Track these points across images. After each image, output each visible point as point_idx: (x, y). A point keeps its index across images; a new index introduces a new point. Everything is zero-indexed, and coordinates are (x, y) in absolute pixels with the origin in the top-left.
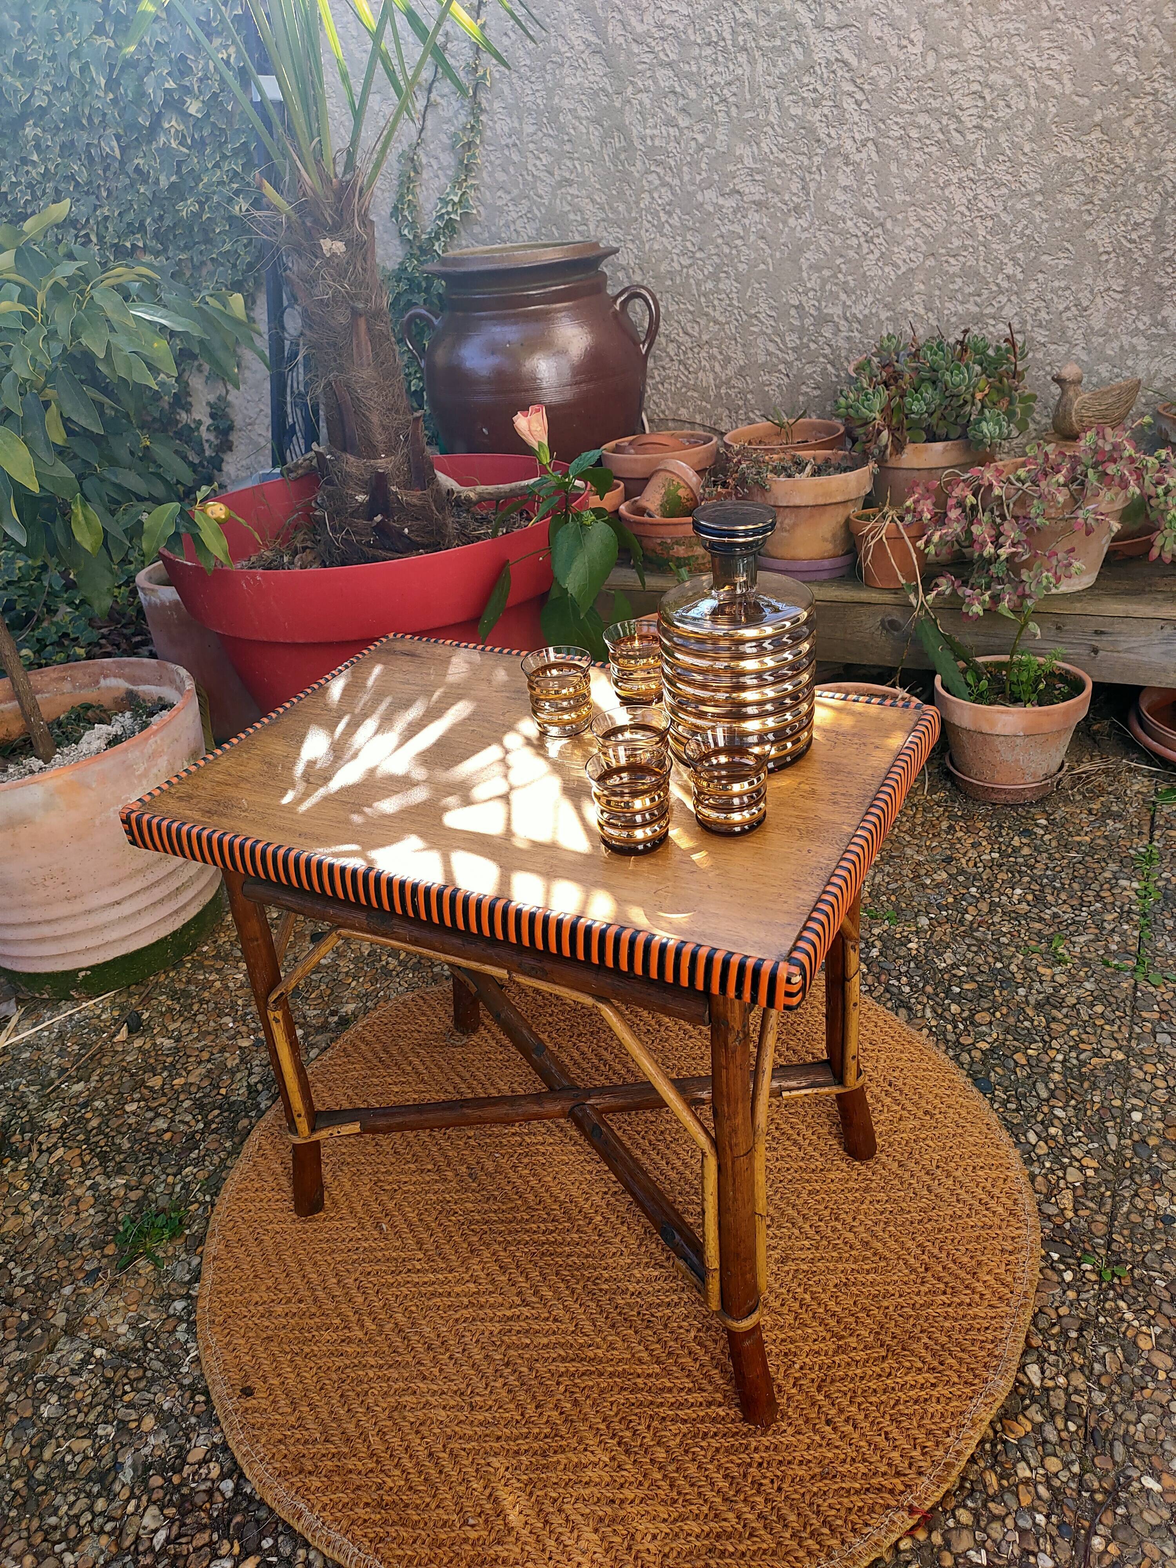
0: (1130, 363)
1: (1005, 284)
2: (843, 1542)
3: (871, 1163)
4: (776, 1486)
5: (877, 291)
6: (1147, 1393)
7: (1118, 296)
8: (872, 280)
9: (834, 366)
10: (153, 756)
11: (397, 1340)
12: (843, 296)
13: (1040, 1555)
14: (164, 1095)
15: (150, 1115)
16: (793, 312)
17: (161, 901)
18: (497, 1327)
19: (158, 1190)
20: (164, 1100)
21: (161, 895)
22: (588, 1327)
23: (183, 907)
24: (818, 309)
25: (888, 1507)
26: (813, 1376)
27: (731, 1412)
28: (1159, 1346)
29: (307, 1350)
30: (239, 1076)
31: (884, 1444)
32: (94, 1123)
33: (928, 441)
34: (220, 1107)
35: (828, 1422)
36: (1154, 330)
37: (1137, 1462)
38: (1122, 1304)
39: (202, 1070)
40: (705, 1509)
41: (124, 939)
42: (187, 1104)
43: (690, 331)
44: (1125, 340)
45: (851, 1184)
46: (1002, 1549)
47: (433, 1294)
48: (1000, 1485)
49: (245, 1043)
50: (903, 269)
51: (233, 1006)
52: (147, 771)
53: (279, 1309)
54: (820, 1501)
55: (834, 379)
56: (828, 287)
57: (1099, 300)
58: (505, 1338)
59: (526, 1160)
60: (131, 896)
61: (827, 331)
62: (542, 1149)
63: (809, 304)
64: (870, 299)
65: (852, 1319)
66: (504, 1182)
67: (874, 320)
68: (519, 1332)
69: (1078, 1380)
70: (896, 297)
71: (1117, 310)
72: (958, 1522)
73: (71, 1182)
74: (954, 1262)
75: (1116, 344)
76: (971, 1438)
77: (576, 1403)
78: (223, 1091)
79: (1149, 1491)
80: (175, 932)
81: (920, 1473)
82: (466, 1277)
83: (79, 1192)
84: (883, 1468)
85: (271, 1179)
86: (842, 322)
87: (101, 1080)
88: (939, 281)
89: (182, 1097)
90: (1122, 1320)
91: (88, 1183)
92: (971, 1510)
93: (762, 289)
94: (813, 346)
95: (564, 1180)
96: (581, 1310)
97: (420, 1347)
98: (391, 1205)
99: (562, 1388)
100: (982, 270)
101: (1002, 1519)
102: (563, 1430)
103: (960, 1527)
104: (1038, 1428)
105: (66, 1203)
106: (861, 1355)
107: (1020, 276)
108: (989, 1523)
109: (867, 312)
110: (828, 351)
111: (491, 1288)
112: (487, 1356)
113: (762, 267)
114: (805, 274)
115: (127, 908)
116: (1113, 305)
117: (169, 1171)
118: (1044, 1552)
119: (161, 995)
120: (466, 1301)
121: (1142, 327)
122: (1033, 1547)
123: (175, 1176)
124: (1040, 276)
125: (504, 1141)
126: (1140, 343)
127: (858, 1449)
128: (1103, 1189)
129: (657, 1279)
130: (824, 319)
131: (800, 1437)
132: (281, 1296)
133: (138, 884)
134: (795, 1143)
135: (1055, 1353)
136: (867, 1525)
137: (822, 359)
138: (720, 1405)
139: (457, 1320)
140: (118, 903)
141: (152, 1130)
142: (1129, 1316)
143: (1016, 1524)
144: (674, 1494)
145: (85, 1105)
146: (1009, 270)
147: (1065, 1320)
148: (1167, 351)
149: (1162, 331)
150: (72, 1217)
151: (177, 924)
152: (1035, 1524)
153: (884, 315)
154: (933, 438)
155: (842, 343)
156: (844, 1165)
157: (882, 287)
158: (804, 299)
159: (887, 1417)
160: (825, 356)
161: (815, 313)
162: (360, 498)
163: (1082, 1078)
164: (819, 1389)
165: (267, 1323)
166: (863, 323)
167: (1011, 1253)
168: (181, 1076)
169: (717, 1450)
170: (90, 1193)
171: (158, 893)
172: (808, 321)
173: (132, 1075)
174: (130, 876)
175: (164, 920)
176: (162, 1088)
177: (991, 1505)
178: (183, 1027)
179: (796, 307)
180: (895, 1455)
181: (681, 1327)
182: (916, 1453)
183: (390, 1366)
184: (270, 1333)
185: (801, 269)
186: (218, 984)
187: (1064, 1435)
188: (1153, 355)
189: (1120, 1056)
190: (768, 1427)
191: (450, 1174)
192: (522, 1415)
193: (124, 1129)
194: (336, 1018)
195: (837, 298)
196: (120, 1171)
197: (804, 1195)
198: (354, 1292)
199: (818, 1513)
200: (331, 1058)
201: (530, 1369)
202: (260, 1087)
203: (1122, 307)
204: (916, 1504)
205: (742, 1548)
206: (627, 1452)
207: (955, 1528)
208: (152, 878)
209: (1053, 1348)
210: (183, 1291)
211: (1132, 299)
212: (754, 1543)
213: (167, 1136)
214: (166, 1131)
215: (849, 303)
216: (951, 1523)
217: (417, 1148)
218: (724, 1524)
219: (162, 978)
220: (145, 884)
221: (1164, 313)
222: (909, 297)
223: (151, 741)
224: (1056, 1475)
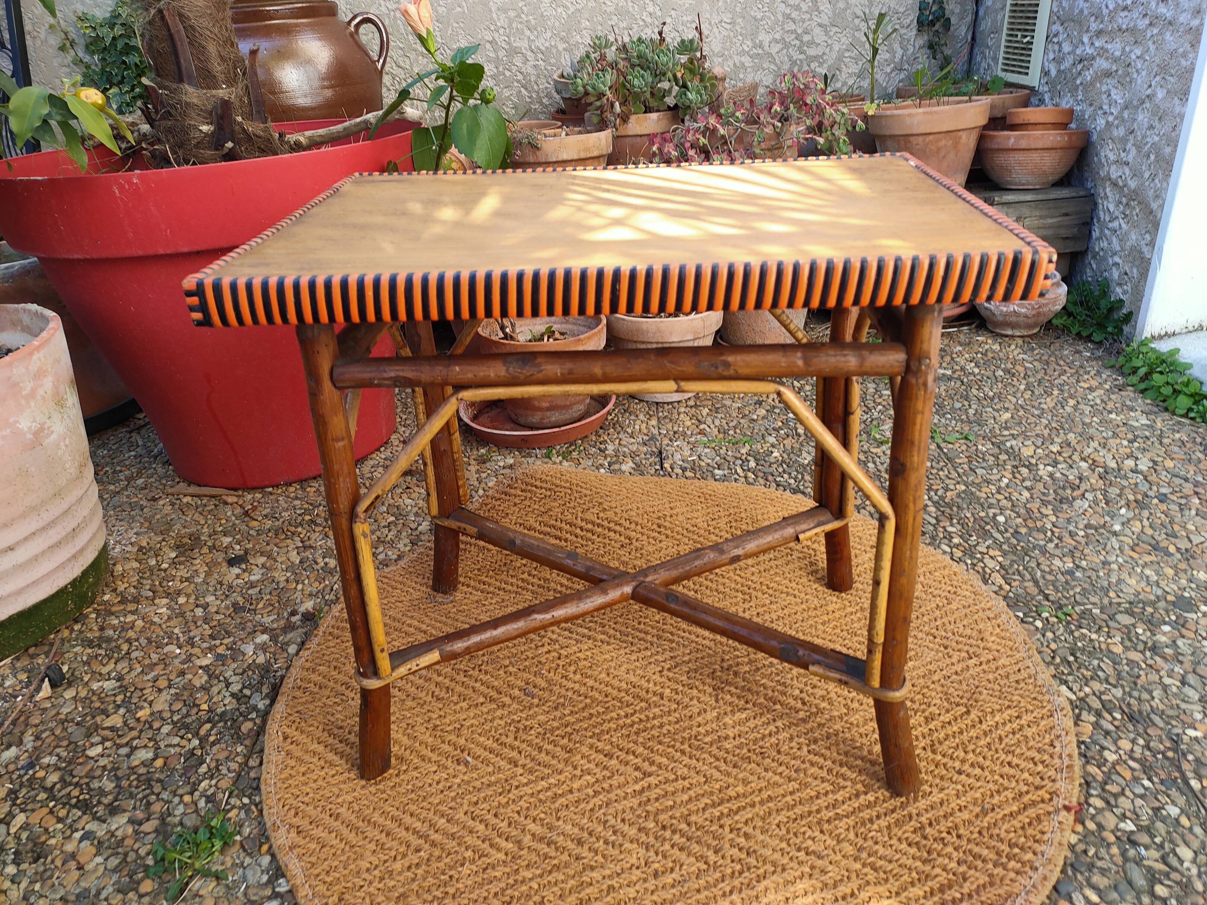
0: (741, 76)
1: (649, 20)
2: (1035, 853)
3: (853, 591)
4: (954, 835)
5: (553, 27)
6: (1143, 678)
7: (728, 27)
8: (549, 19)
9: (526, 89)
10: (39, 375)
11: (543, 848)
12: (528, 33)
13: (1166, 807)
14: (132, 729)
15: (124, 751)
16: (488, 46)
17: (58, 545)
18: (635, 802)
19: (177, 812)
20: (135, 733)
21: (59, 537)
22: (717, 775)
23: (82, 551)
24: (509, 43)
25: (1049, 813)
26: (923, 744)
27: (879, 794)
28: (1126, 649)
29: (451, 891)
30: (215, 690)
31: (1012, 771)
32: (54, 778)
33: (645, 112)
34: (209, 721)
35: (960, 772)
36: (755, 51)
37: (1174, 723)
38: (1084, 631)
39: (165, 696)
40: (914, 874)
41: (20, 592)
42: (166, 729)
43: (402, 64)
44: (737, 59)
45: (849, 610)
46: (1140, 813)
47: (556, 796)
48: (1103, 772)
49: (205, 662)
50: (572, 10)
51: (170, 635)
52: (34, 390)
53: (398, 866)
54: (996, 831)
55: (528, 100)
56: (514, 25)
57: (715, 30)
58: (649, 808)
59: (572, 668)
60: (26, 539)
61: (518, 61)
62: (582, 655)
63: (501, 39)
64: (549, 34)
65: (920, 696)
66: (563, 691)
67: (554, 51)
68: (657, 799)
69: (1097, 686)
70: (569, 31)
71: (729, 37)
72: (1095, 808)
73: (53, 841)
74: (960, 636)
75: (730, 63)
76: (1070, 742)
77: (746, 836)
78: (205, 707)
79: (1196, 739)
80: (75, 580)
81: (1054, 781)
82: (578, 772)
83: (70, 847)
84: (1025, 788)
85: (315, 760)
86: (529, 53)
87: (37, 738)
88: (600, 18)
89: (156, 725)
90: (1091, 640)
91: (78, 835)
92: (1097, 796)
93: (460, 28)
94: (508, 73)
95: (616, 673)
96: (701, 763)
97: (570, 845)
98: (462, 741)
99: (727, 829)
100: (631, 9)
101: (1123, 793)
102: (752, 861)
103: (1099, 811)
104: (1096, 725)
105: (58, 863)
106: (947, 717)
107: (659, 13)
108: (1116, 800)
109: (547, 44)
110: (520, 77)
111: (607, 774)
112: (640, 830)
113: (458, 9)
114: (494, 15)
115: (21, 555)
116: (725, 33)
117: (180, 792)
118: (1167, 803)
119: (74, 646)
120: (590, 791)
121: (747, 49)
122: (1157, 804)
123: (191, 793)
124: (673, 13)
125: (543, 660)
126: (746, 60)
127: (995, 782)
128: (1016, 566)
129: (747, 720)
130: (513, 52)
131: (946, 792)
132: (393, 853)
133: (33, 524)
134: (788, 594)
135: (1069, 674)
136: (1043, 833)
137: (516, 84)
138: (866, 794)
139: (592, 810)
140: (11, 549)
141: (136, 763)
142: (1094, 636)
143: (1133, 793)
144: (882, 875)
145: (31, 765)
146: (651, 9)
147: (1059, 652)
148: (765, 66)
149: (760, 51)
150: (76, 874)
151: (76, 571)
152: (1146, 789)
153: (561, 46)
154: (648, 110)
155: (531, 70)
156: (834, 599)
157: (557, 24)
158: (496, 35)
159: (1001, 752)
160: (518, 81)
161: (506, 47)
162: (205, 128)
163: (949, 506)
164: (934, 752)
165: (392, 883)
166: (546, 53)
167: (995, 618)
168: (142, 708)
169: (889, 827)
170: (86, 843)
171: (55, 535)
172: (502, 54)
173: (78, 724)
174: (23, 516)
175: (62, 566)
176: (125, 723)
177: (1108, 787)
178: (119, 667)
179: (490, 42)
180: (1026, 775)
181: (792, 748)
182: (1040, 768)
183: (550, 872)
184: (401, 890)
185: (491, 11)
186: (140, 623)
187: (1116, 723)
188: (757, 69)
189: (963, 488)
190: (916, 793)
191: (507, 700)
192: (706, 863)
193: (98, 772)
194: (298, 617)
195: (523, 33)
196: (113, 810)
197: (820, 627)
198: (471, 823)
199: (1002, 840)
200: (318, 645)
201: (689, 824)
202: (247, 692)
203: (732, 34)
204: (1067, 803)
205: (966, 890)
206: (820, 857)
207: (1097, 813)
208: (46, 517)
209: (1066, 672)
210: (268, 892)
211: (738, 28)
212: (972, 883)
213: (159, 763)
214: (154, 760)
215: (532, 38)
216: (1092, 811)
217: (459, 689)
218: (938, 879)
219: (66, 633)
220: (41, 524)
221: (760, 38)
222: (579, 32)
223: (35, 357)
224: (1132, 750)
